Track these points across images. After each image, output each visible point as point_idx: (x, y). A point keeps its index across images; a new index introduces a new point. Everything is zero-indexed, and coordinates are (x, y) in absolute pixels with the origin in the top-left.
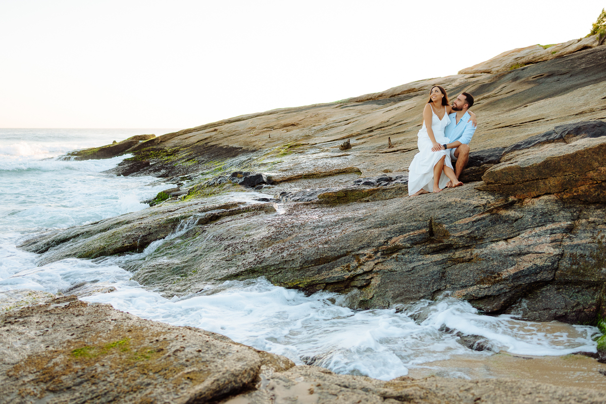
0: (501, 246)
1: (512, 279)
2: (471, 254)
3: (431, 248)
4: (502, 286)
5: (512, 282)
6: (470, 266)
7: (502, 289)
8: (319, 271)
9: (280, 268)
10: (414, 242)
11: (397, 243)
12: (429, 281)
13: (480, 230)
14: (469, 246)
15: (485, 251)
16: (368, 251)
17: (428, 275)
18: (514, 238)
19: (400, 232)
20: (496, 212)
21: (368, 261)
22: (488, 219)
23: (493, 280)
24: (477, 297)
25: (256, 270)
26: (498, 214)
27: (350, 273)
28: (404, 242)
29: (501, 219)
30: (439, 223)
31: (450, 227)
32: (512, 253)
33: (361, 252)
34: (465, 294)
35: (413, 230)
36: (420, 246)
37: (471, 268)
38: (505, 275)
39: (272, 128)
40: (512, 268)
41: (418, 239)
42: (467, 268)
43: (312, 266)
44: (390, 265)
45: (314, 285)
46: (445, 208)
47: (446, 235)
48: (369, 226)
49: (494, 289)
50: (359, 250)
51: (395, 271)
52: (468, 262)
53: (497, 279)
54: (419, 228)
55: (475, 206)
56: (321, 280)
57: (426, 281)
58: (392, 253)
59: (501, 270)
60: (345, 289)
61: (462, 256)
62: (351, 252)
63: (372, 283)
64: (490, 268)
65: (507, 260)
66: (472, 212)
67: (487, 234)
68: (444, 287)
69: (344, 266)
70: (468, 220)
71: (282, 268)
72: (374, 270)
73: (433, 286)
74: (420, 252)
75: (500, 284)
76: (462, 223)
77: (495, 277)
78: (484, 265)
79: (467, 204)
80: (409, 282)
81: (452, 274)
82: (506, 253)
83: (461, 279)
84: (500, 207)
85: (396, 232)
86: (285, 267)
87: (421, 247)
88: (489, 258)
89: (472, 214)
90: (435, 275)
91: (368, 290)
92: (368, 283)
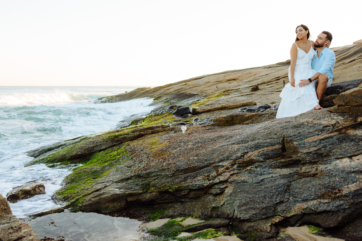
0: (345, 163)
1: (352, 196)
2: (317, 169)
3: (280, 162)
4: (342, 202)
5: (352, 198)
6: (314, 180)
7: (341, 205)
8: (185, 179)
9: (158, 175)
10: (267, 157)
11: (252, 157)
12: (273, 193)
13: (327, 147)
14: (315, 162)
15: (330, 167)
16: (226, 164)
17: (273, 187)
18: (359, 156)
19: (256, 148)
20: (345, 131)
21: (225, 172)
22: (335, 138)
23: (333, 196)
24: (316, 211)
25: (141, 175)
26: (346, 134)
27: (209, 182)
28: (258, 156)
29: (349, 138)
30: (291, 141)
31: (300, 144)
32: (355, 170)
33: (220, 164)
34: (305, 207)
35: (267, 146)
36: (272, 160)
37: (314, 183)
38: (345, 191)
39: (221, 82)
40: (353, 185)
41: (271, 154)
42: (311, 182)
43: (181, 174)
44: (244, 177)
45: (180, 190)
46: (297, 127)
47: (295, 151)
48: (233, 143)
49: (333, 205)
50: (220, 162)
51: (247, 182)
52: (313, 176)
53: (338, 195)
54: (272, 145)
55: (324, 126)
56: (186, 187)
57: (271, 193)
58: (247, 166)
59: (342, 186)
60: (204, 195)
61: (308, 171)
62: (213, 163)
63: (226, 191)
64: (332, 183)
65: (348, 176)
66: (321, 131)
67: (333, 151)
68: (287, 200)
69: (205, 176)
70: (316, 138)
71: (159, 175)
72: (229, 180)
73: (276, 198)
74: (271, 166)
75: (340, 200)
76: (310, 141)
77: (336, 193)
78: (326, 180)
79: (317, 124)
80: (256, 193)
81: (296, 187)
82: (349, 169)
83: (303, 193)
84: (349, 127)
85: (253, 148)
86: (162, 174)
87: (272, 162)
88: (332, 174)
89: (320, 133)
90: (280, 187)
91: (221, 197)
92: (222, 192)
